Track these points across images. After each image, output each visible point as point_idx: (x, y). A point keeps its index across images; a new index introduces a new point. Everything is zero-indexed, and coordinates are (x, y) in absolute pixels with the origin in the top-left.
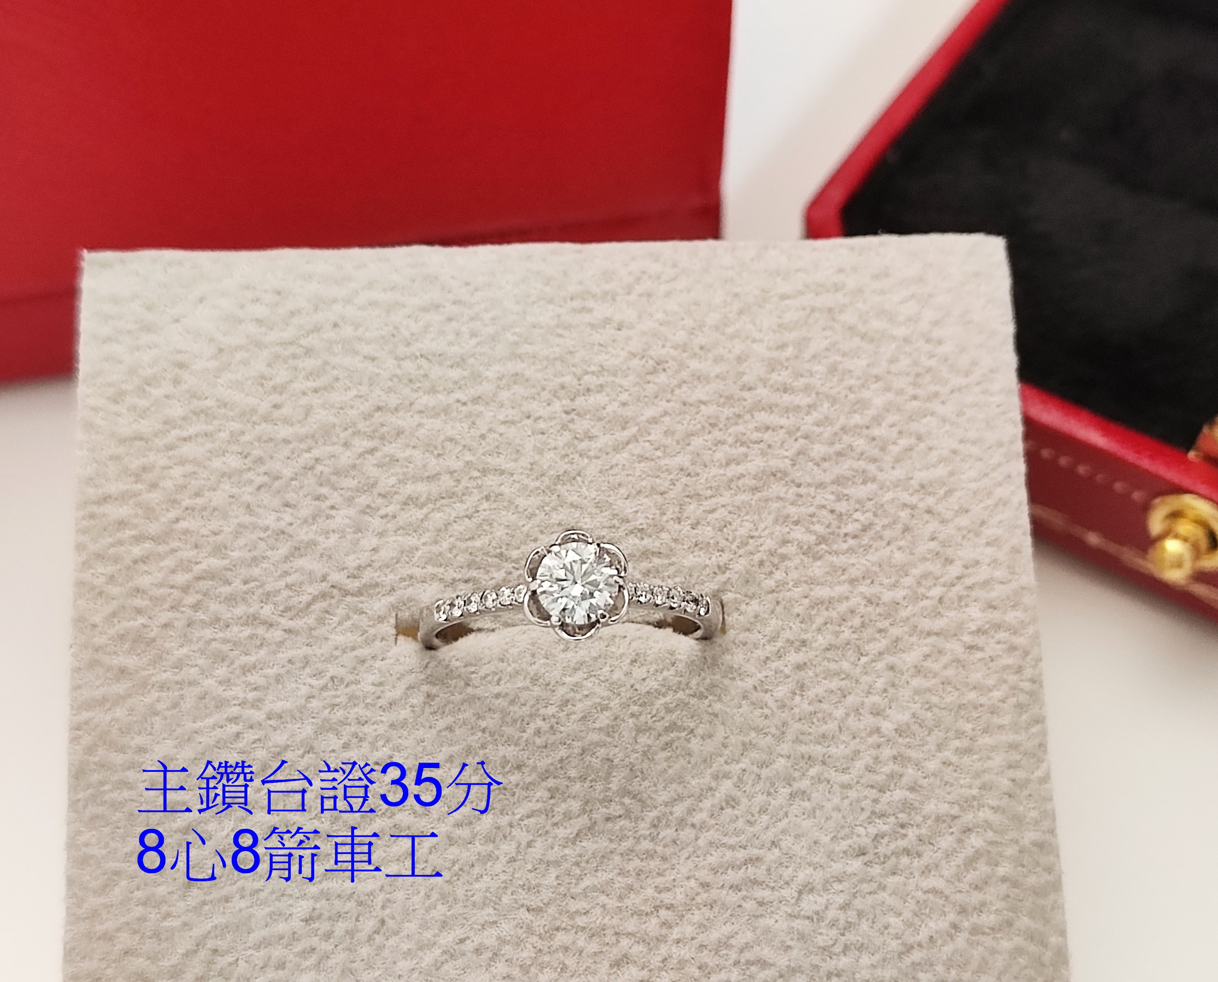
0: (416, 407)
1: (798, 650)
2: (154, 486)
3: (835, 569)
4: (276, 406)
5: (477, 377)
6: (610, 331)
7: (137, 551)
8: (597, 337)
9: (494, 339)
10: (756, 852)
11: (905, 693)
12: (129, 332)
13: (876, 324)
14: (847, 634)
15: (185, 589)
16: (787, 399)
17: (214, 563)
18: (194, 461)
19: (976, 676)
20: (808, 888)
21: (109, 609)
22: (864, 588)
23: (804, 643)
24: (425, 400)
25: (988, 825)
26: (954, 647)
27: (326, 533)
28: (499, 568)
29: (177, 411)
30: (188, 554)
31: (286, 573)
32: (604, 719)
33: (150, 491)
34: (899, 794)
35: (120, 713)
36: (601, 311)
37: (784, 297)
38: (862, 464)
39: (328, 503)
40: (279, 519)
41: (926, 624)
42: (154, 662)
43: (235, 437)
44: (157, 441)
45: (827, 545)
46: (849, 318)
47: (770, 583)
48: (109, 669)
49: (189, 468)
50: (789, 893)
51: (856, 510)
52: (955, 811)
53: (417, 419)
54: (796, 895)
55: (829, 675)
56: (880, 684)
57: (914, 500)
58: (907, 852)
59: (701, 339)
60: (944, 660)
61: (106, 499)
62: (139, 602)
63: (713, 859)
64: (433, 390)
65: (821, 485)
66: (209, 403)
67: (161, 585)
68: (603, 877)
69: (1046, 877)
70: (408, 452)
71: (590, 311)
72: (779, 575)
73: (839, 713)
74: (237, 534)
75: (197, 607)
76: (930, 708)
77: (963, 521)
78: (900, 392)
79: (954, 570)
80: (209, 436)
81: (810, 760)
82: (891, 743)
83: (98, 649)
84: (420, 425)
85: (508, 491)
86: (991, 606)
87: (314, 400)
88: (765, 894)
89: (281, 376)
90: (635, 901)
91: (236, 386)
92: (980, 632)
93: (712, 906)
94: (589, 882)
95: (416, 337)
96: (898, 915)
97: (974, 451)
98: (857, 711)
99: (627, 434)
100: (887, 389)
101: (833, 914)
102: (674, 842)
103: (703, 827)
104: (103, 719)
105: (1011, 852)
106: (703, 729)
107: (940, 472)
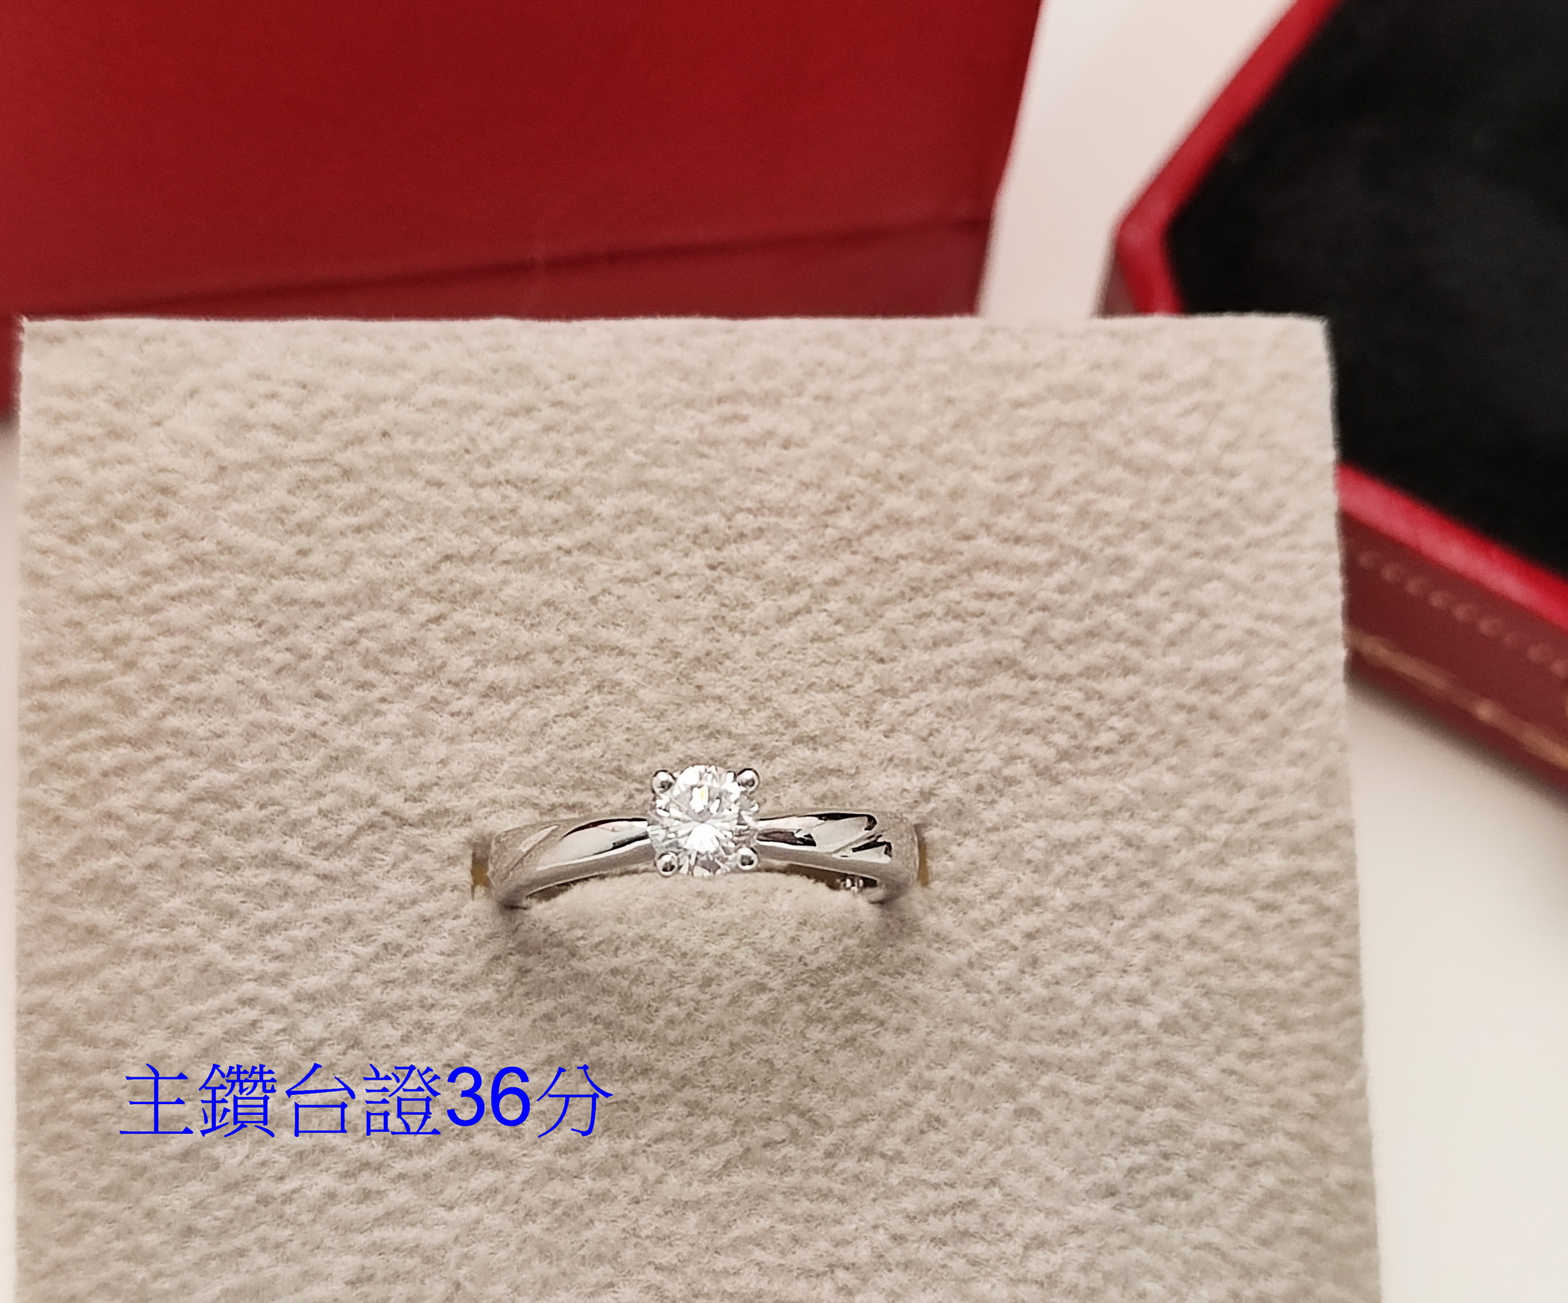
0: (500, 555)
1: (1029, 911)
2: (130, 665)
4: (303, 553)
5: (584, 515)
6: (773, 450)
7: (108, 758)
8: (756, 459)
9: (610, 458)
10: (968, 1193)
11: (1172, 973)
12: (91, 439)
13: (1146, 447)
14: (1096, 890)
15: (178, 814)
16: (1019, 554)
17: (220, 778)
18: (186, 630)
19: (1272, 950)
20: (1039, 1242)
21: (68, 842)
22: (1121, 825)
23: (1037, 902)
24: (512, 546)
25: (1283, 1158)
26: (1244, 909)
27: (375, 736)
28: (616, 789)
29: (161, 556)
30: (179, 764)
31: (320, 794)
32: (761, 1002)
33: (123, 673)
34: (1162, 1113)
35: (89, 991)
36: (760, 420)
37: (1018, 404)
38: (1121, 648)
39: (377, 694)
40: (307, 716)
41: (1205, 876)
42: (134, 919)
43: (244, 595)
44: (133, 599)
45: (1071, 762)
46: (1107, 436)
47: (990, 817)
48: (74, 927)
49: (179, 640)
50: (1013, 1248)
51: (1112, 714)
52: (1238, 1136)
53: (501, 573)
54: (1020, 1251)
55: (1072, 947)
56: (1139, 959)
57: (1193, 698)
58: (1172, 1192)
59: (901, 465)
60: (1230, 926)
61: (63, 683)
62: (114, 833)
63: (909, 1203)
64: (524, 531)
65: (1063, 678)
66: (207, 545)
67: (143, 808)
68: (759, 1224)
69: (1358, 1229)
70: (489, 621)
71: (744, 419)
72: (1004, 806)
73: (1083, 999)
74: (249, 737)
75: (193, 840)
76: (1207, 993)
77: (1258, 729)
78: (1175, 547)
79: (1245, 800)
80: (206, 593)
81: (1043, 1064)
82: (1153, 1042)
83: (56, 899)
84: (505, 582)
85: (629, 678)
86: (1295, 849)
87: (355, 543)
88: (978, 1249)
89: (308, 508)
90: (803, 1256)
91: (244, 521)
92: (1278, 885)
93: (906, 1266)
94: (740, 1230)
95: (499, 453)
96: (1158, 1277)
97: (1277, 631)
98: (1107, 997)
99: (796, 601)
100: (1158, 541)
101: (1070, 1276)
102: (856, 1177)
103: (898, 1158)
104: (64, 999)
105: (1311, 1194)
106: (898, 1019)
107: (1229, 661)
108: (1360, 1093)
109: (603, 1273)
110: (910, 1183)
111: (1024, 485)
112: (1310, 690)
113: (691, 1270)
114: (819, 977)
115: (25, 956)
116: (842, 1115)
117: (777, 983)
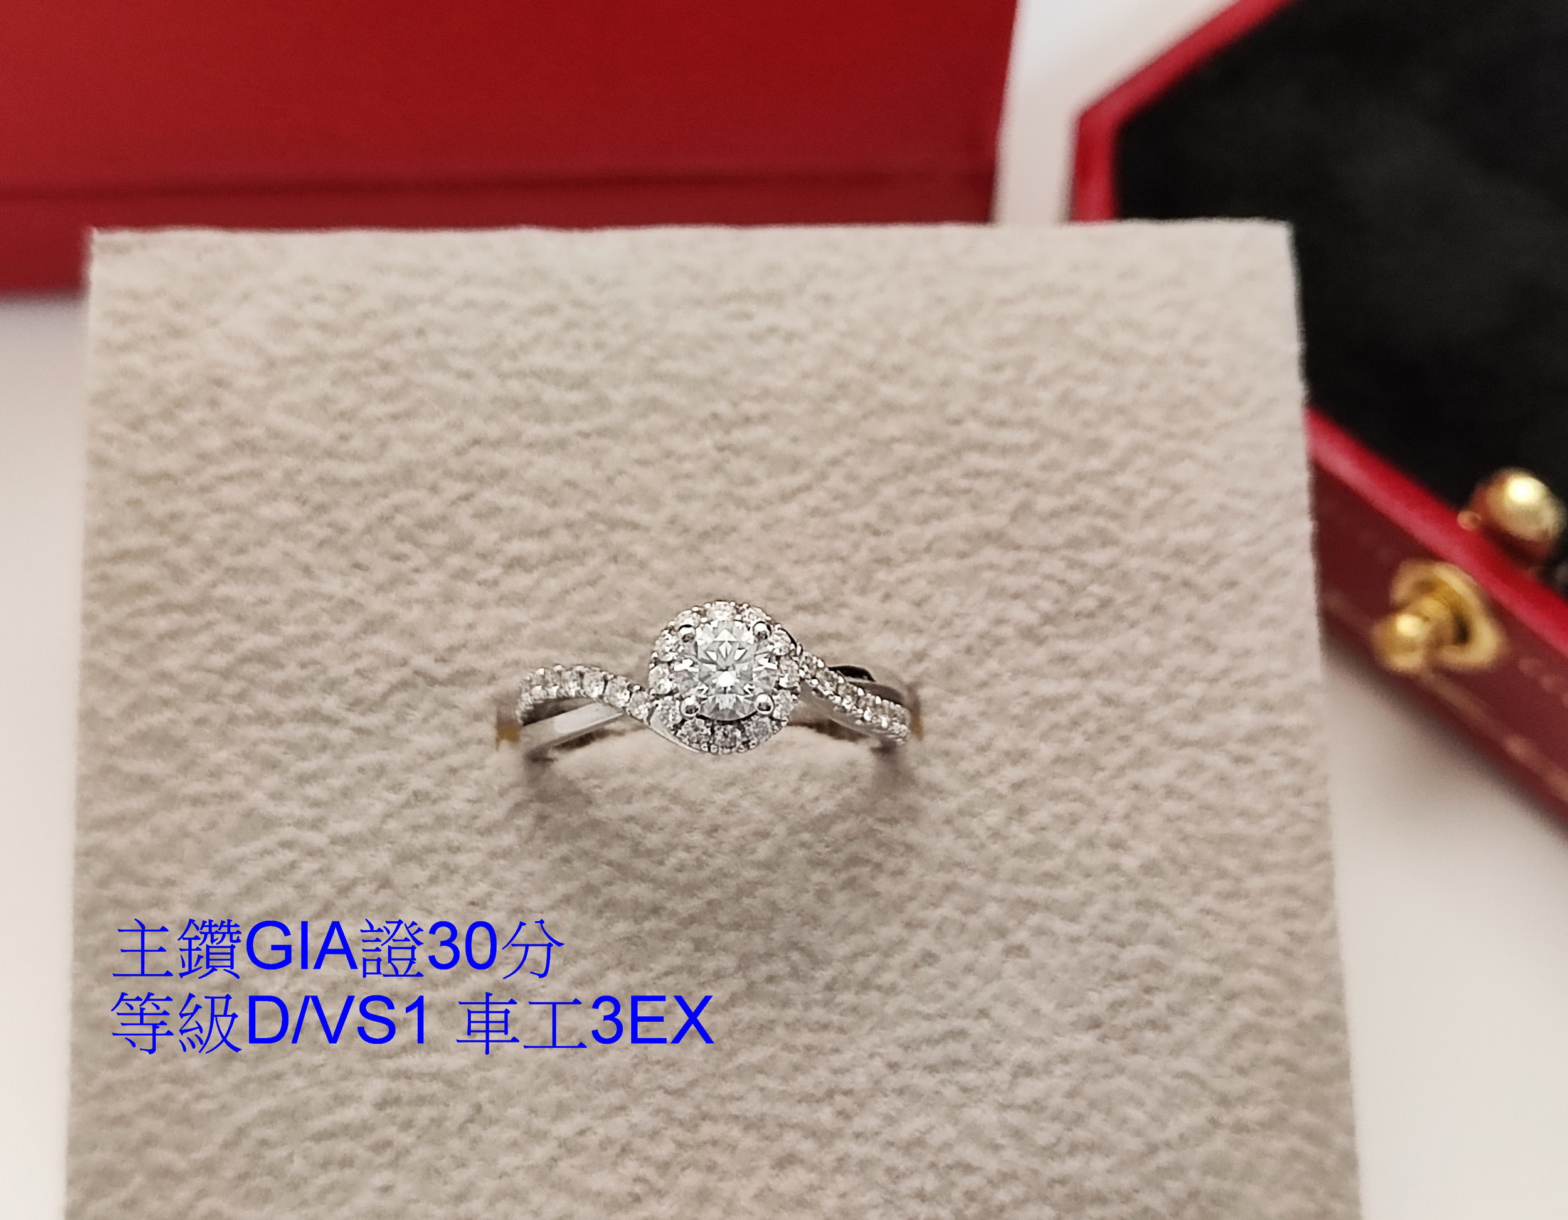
0: (525, 439)
1: (1015, 763)
2: (184, 539)
3: (1064, 659)
4: (344, 438)
6: (775, 345)
7: (163, 623)
8: (759, 351)
9: (626, 352)
10: (957, 1023)
11: (1151, 821)
12: (153, 338)
13: (1122, 339)
14: (1078, 742)
15: (226, 674)
16: (1005, 436)
17: (264, 641)
18: (238, 508)
19: (1246, 799)
20: (1025, 1070)
21: (126, 699)
22: (1101, 684)
23: (1023, 755)
24: (534, 430)
25: (1259, 991)
26: (1218, 761)
27: (408, 603)
28: (629, 651)
29: (214, 441)
30: (227, 628)
31: (355, 656)
32: (764, 850)
33: (179, 546)
34: (1144, 950)
35: (141, 834)
36: (765, 317)
37: (1004, 302)
38: (1100, 522)
39: (411, 564)
40: (346, 586)
41: (1182, 730)
42: (185, 769)
43: (289, 476)
44: (188, 480)
45: (1054, 625)
46: (1086, 331)
47: (980, 674)
48: (128, 776)
49: (229, 517)
50: (1001, 1076)
51: (1092, 582)
52: (1216, 970)
53: (526, 454)
54: (1008, 1078)
55: (1056, 796)
56: (1121, 807)
57: (1167, 568)
58: (1153, 1024)
59: (894, 357)
60: (1207, 775)
61: (122, 556)
62: (166, 690)
63: (904, 1033)
64: (545, 418)
65: (1047, 550)
66: (257, 432)
67: (194, 668)
68: (762, 1053)
69: (1329, 1061)
70: (514, 500)
71: (748, 316)
72: (992, 664)
73: (1067, 844)
74: (292, 603)
75: (240, 697)
76: (1185, 839)
77: (1230, 596)
78: (1150, 429)
79: (1218, 662)
80: (255, 475)
81: (1031, 905)
82: (1133, 883)
83: (113, 751)
84: (530, 464)
85: (641, 550)
86: (1266, 707)
87: (392, 430)
88: (969, 1077)
89: (348, 398)
90: (803, 1083)
91: (291, 409)
92: (1251, 739)
93: (901, 1092)
94: (743, 1058)
95: (524, 348)
96: (1140, 1104)
97: (1245, 505)
98: (1090, 843)
99: (797, 480)
100: (1133, 424)
101: (1057, 1101)
102: (854, 1009)
103: (891, 990)
104: (118, 842)
105: (1285, 1023)
106: (893, 863)
107: (1201, 534)
108: (1332, 932)
109: (615, 1097)
110: (905, 1014)
111: (1008, 374)
112: (1278, 560)
113: (698, 1093)
114: (821, 824)
115: (84, 804)
116: (842, 950)
117: (780, 830)
